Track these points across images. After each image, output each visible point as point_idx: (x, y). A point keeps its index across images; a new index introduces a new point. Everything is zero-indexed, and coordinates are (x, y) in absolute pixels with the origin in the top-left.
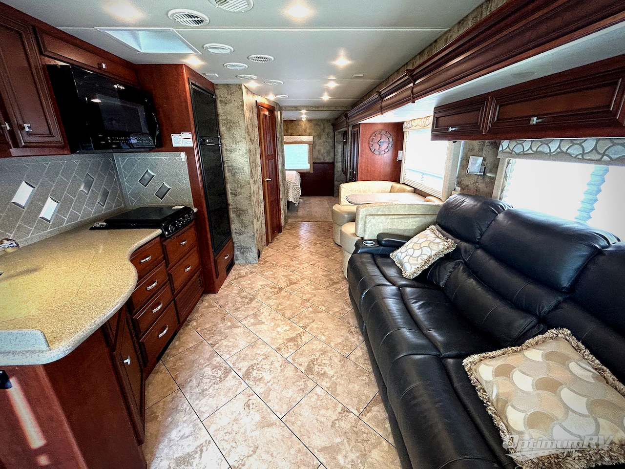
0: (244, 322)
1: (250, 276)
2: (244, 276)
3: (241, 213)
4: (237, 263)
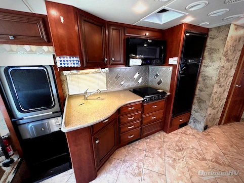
0: (166, 158)
1: (191, 136)
2: (187, 135)
3: (201, 101)
4: (189, 125)
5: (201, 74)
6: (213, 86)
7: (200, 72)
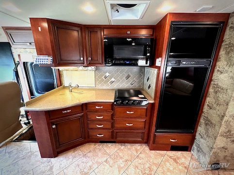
3: (208, 123)
4: (192, 152)
5: (212, 83)
6: (227, 105)
7: (211, 80)
